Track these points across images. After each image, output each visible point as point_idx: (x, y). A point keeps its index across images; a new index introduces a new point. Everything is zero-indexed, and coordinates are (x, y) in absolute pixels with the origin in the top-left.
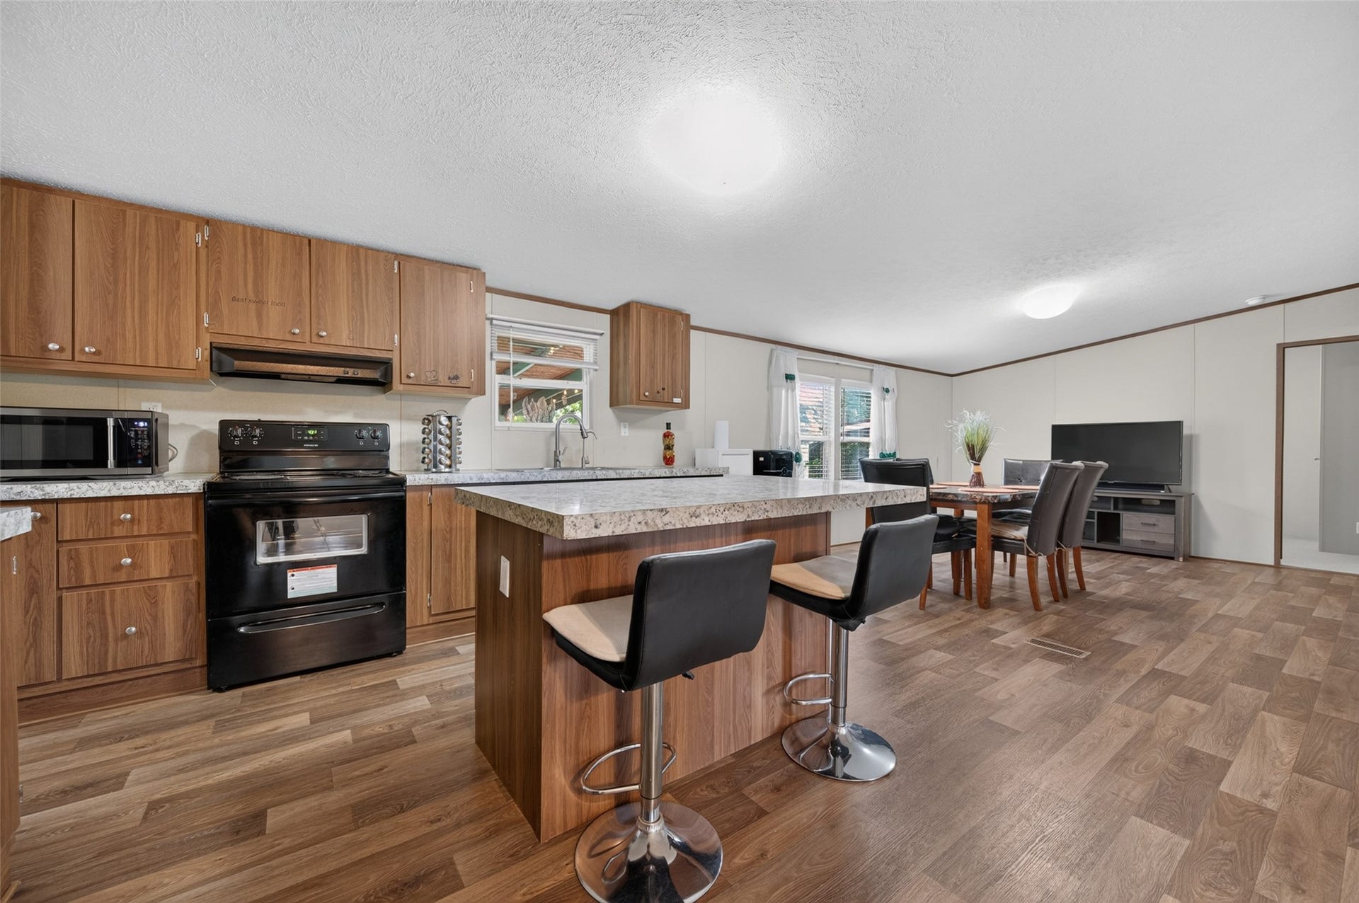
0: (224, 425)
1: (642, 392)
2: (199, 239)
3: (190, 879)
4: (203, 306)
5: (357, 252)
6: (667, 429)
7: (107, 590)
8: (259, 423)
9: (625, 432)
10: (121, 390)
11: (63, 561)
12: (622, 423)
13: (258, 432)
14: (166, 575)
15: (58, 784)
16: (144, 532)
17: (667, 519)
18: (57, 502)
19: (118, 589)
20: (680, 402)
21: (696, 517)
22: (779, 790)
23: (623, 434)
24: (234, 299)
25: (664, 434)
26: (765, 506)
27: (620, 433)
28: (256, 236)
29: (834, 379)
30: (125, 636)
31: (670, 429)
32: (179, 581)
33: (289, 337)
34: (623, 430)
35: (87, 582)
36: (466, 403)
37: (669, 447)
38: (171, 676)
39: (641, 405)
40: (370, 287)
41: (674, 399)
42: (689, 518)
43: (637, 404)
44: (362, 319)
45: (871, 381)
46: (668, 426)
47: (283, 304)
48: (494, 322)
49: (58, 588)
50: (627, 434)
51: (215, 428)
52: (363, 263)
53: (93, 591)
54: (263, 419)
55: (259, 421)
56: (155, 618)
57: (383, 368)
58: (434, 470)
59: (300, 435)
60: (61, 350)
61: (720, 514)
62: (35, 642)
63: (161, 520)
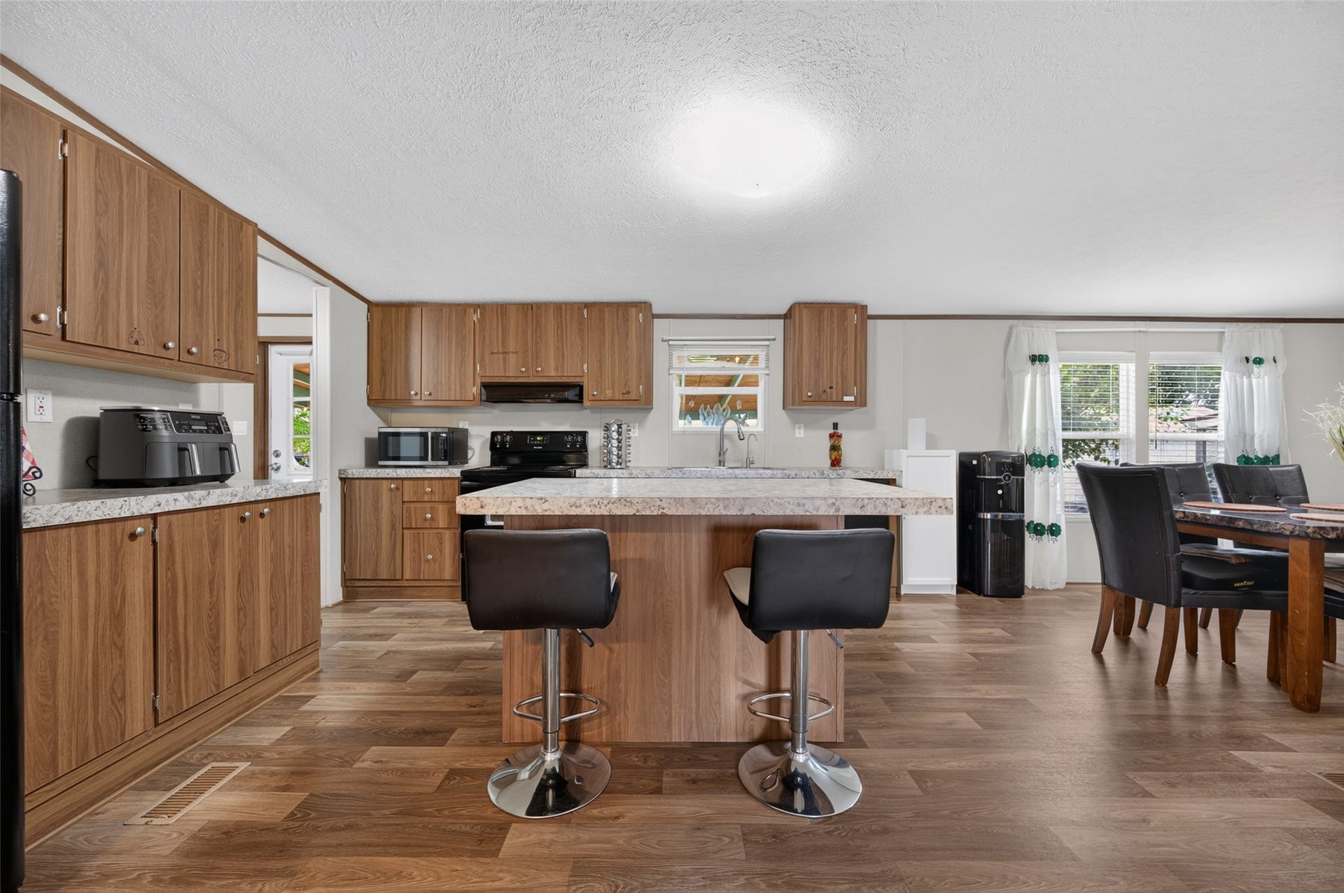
0: (494, 434)
1: (804, 393)
2: (475, 318)
3: (364, 691)
4: (477, 361)
5: (559, 307)
6: (834, 429)
7: (421, 531)
8: (511, 433)
9: (800, 433)
10: (451, 415)
11: (404, 511)
12: (797, 425)
13: (508, 438)
14: (446, 527)
15: (372, 631)
16: (437, 500)
17: (546, 506)
18: (403, 479)
19: (426, 531)
20: (853, 400)
21: (577, 507)
22: (694, 783)
23: (797, 435)
24: (492, 353)
25: (830, 435)
26: (659, 503)
27: (795, 433)
28: (502, 309)
29: (1134, 354)
30: (428, 561)
31: (837, 429)
32: (453, 531)
33: (520, 375)
34: (797, 431)
35: (414, 526)
36: (649, 412)
37: (835, 448)
38: (449, 589)
39: (804, 405)
40: (568, 333)
41: (844, 397)
42: (569, 508)
43: (799, 405)
44: (563, 356)
45: (1220, 350)
46: (835, 426)
47: (517, 353)
48: (670, 342)
49: (403, 528)
50: (802, 435)
51: (489, 436)
52: (564, 314)
53: (416, 531)
54: (514, 430)
55: (512, 431)
56: (441, 552)
57: (578, 388)
58: (609, 467)
59: (532, 441)
60: (416, 394)
61: (603, 507)
62: (394, 557)
63: (444, 493)
